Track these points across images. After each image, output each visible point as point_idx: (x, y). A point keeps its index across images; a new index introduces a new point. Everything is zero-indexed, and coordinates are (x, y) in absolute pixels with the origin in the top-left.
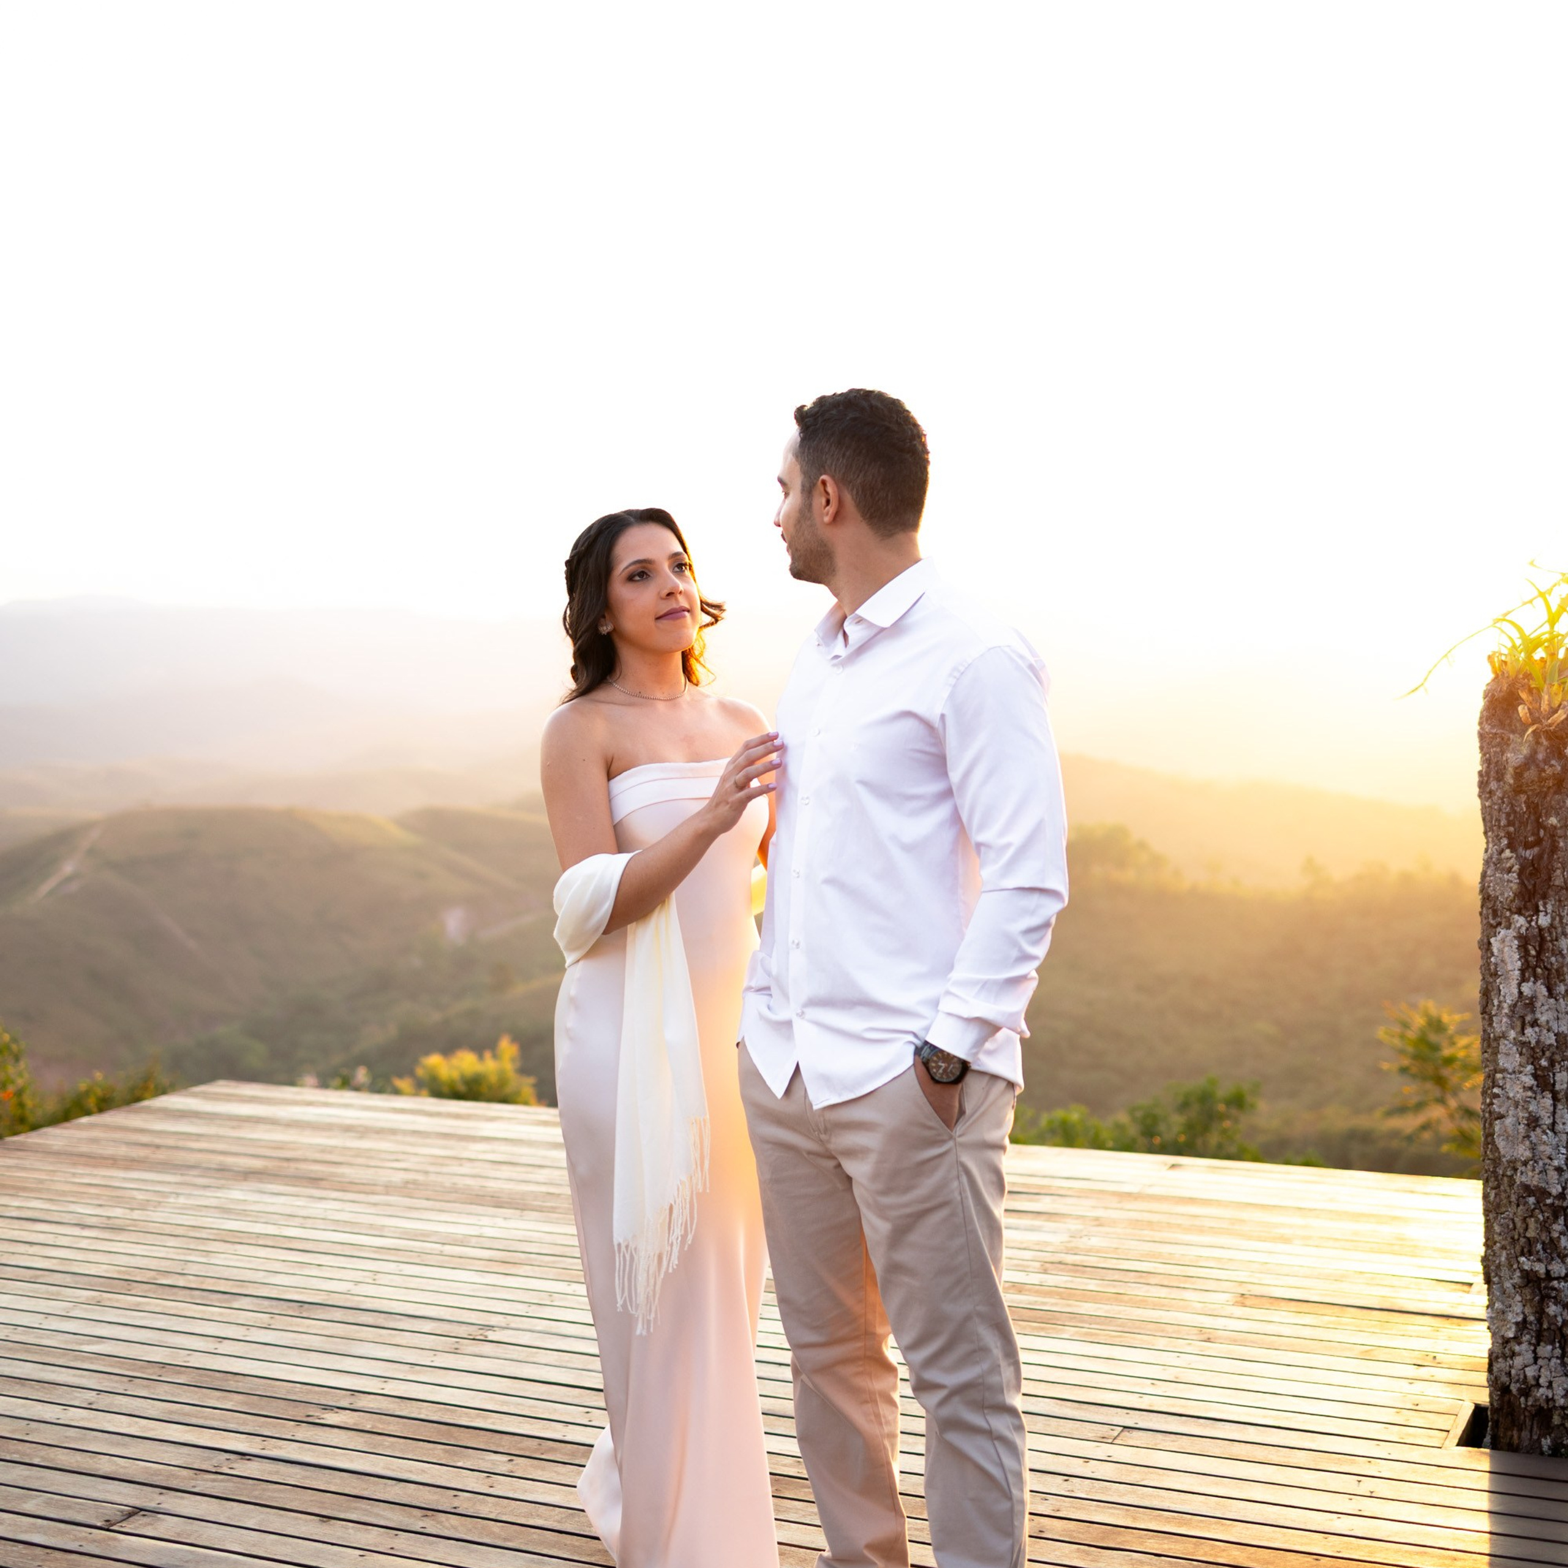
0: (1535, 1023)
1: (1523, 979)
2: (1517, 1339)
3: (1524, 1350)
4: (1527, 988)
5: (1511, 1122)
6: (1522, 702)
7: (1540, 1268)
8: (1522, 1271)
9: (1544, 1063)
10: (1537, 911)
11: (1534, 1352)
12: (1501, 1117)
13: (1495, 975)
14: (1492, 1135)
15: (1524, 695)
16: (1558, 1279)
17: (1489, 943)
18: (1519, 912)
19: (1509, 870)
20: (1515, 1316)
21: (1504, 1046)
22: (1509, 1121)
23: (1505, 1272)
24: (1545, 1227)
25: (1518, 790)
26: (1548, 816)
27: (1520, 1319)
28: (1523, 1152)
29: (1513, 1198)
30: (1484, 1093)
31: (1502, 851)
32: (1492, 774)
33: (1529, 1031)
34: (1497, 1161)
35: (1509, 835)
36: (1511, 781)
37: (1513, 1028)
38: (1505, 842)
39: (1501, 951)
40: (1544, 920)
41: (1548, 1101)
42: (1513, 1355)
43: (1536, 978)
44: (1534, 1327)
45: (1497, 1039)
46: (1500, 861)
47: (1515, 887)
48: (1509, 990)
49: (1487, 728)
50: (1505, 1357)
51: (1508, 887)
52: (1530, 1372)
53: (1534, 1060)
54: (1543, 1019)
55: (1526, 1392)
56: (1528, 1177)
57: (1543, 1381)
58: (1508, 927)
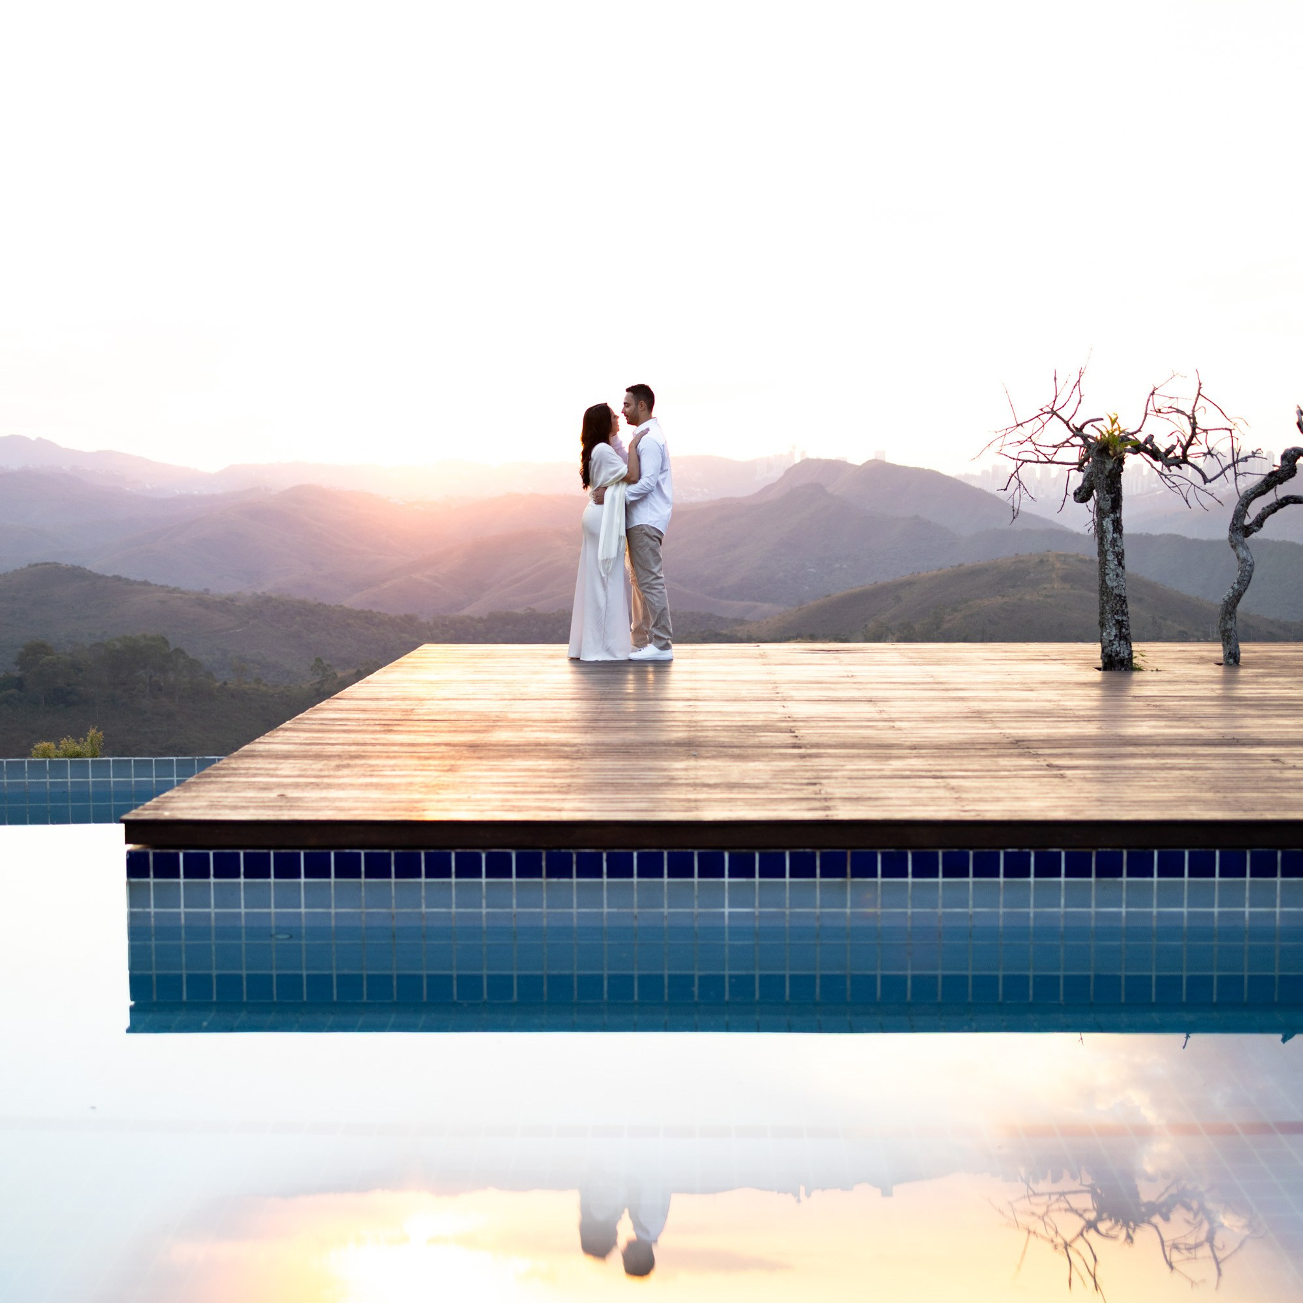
0: (1117, 546)
1: (1114, 533)
2: (1114, 640)
3: (1116, 642)
4: (1115, 535)
5: (1112, 575)
6: (1110, 450)
7: (1120, 618)
8: (1115, 619)
9: (1120, 557)
10: (1116, 513)
11: (1119, 643)
12: (1108, 574)
13: (1105, 532)
14: (1105, 581)
15: (1110, 448)
16: (1125, 621)
17: (1102, 523)
18: (1112, 513)
19: (1108, 501)
20: (1113, 633)
21: (1109, 553)
22: (1111, 575)
23: (1110, 620)
24: (1122, 607)
25: (1108, 477)
26: (1117, 484)
27: (1115, 634)
28: (1115, 584)
29: (1113, 598)
30: (1101, 569)
31: (1105, 495)
32: (1100, 472)
33: (1116, 548)
34: (1107, 587)
35: (1106, 490)
36: (1107, 474)
37: (1111, 547)
38: (1105, 492)
39: (1107, 525)
40: (1118, 515)
41: (1121, 569)
42: (1113, 644)
43: (1117, 532)
44: (1119, 636)
45: (1106, 551)
46: (1105, 498)
47: (1110, 505)
48: (1109, 536)
49: (1096, 458)
50: (1110, 646)
51: (1107, 505)
52: (1118, 649)
53: (1117, 557)
54: (1119, 544)
55: (1117, 655)
56: (1116, 591)
57: (1121, 652)
58: (1108, 517)
